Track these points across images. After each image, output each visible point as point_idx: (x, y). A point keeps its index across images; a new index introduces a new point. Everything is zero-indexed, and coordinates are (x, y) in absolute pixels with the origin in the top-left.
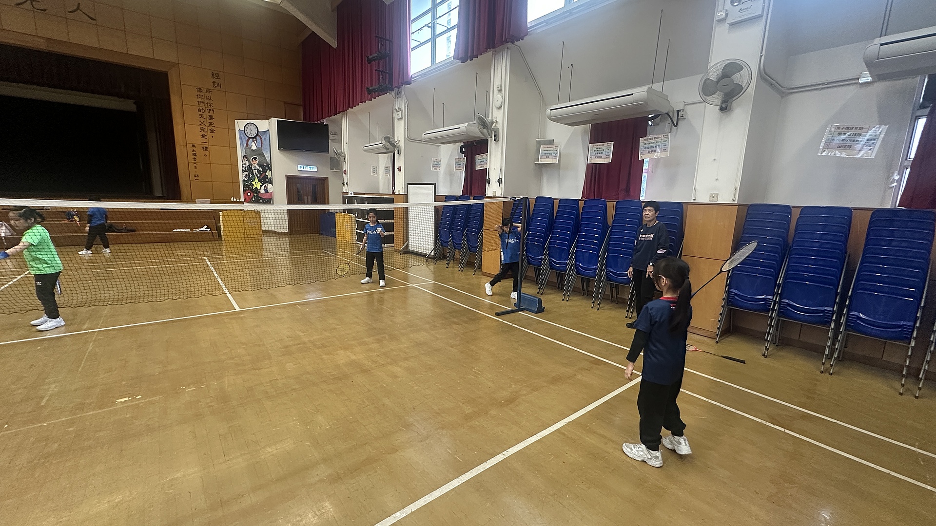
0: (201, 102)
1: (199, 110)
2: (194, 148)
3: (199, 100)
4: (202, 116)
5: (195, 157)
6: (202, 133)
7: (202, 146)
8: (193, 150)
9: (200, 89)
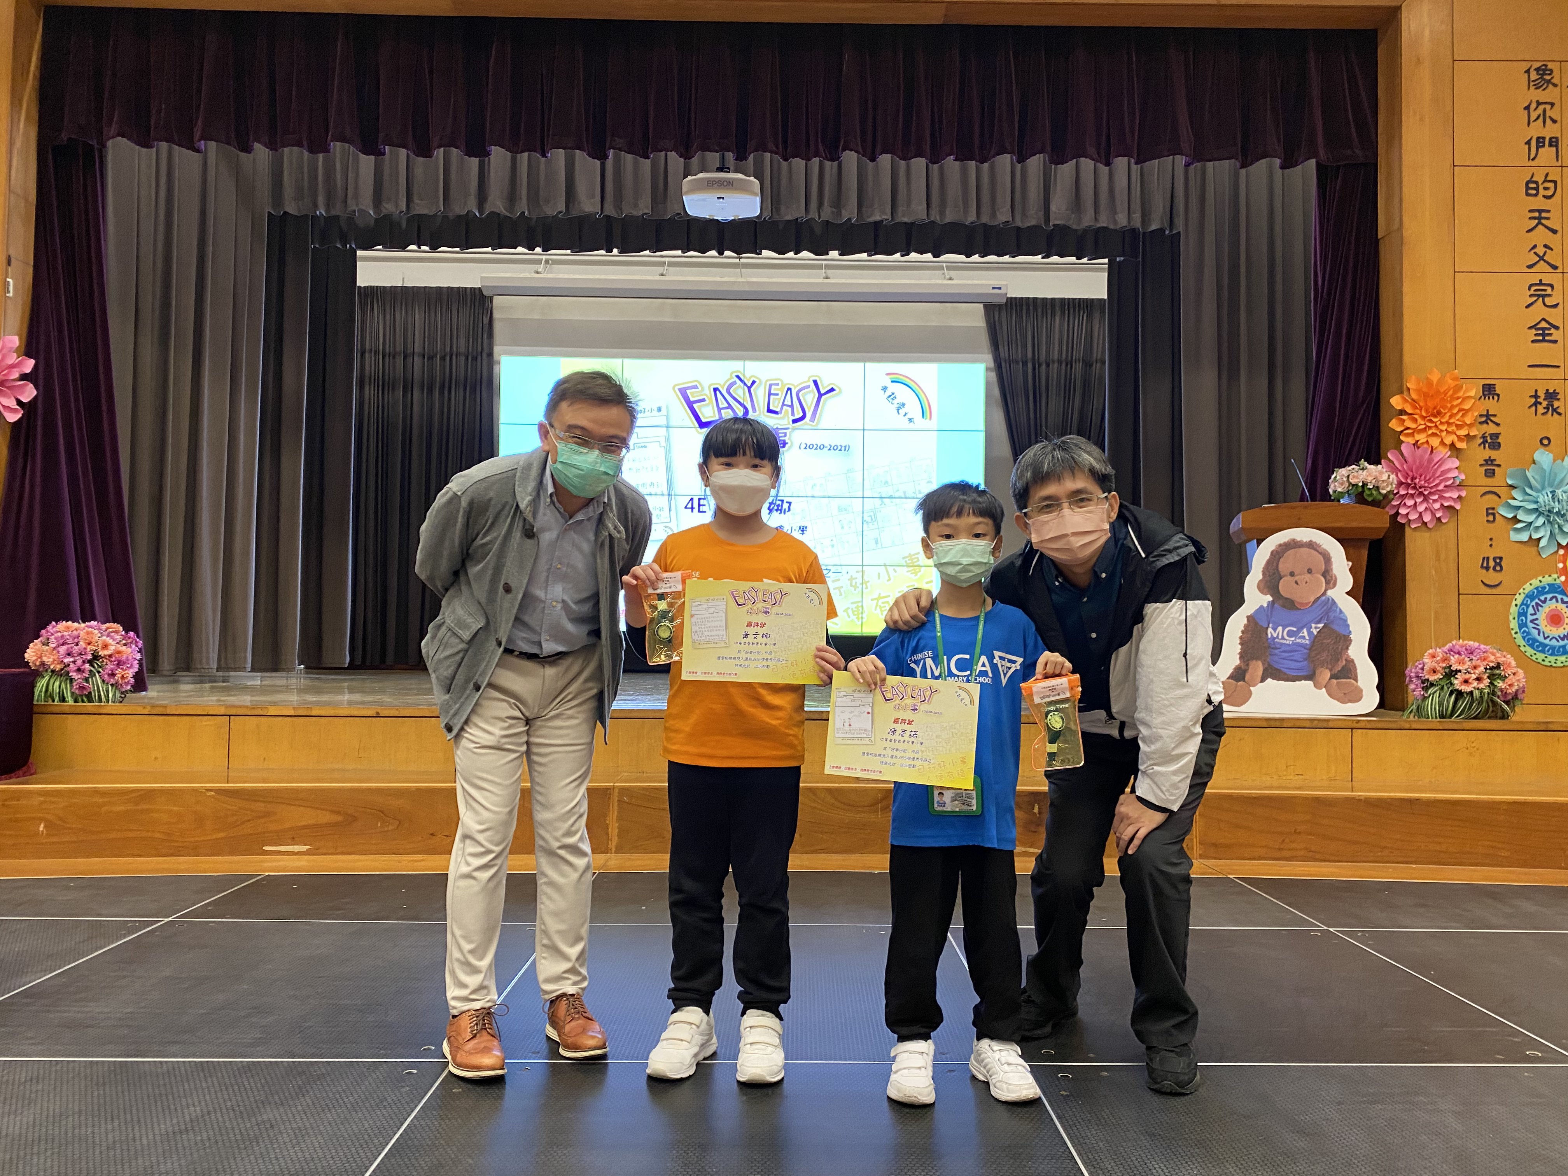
0: (1540, 141)
1: (1531, 188)
2: (1490, 405)
3: (1536, 130)
4: (1540, 218)
5: (1494, 454)
6: (1539, 311)
7: (1534, 385)
8: (1488, 418)
9: (1543, 71)
